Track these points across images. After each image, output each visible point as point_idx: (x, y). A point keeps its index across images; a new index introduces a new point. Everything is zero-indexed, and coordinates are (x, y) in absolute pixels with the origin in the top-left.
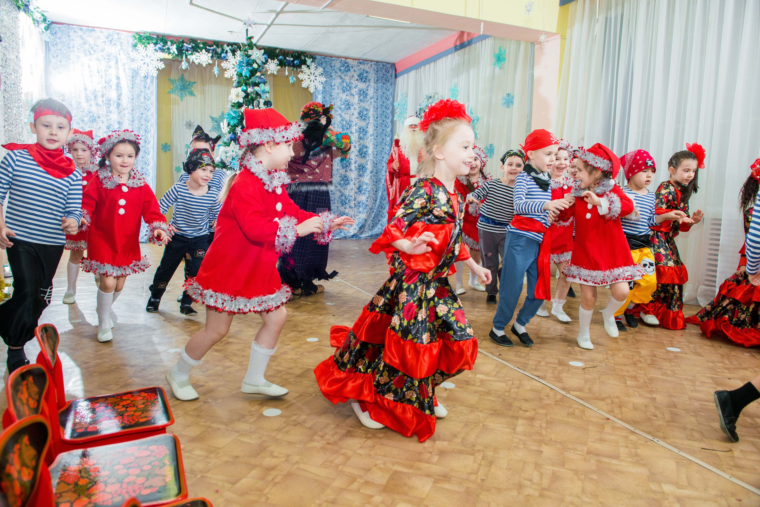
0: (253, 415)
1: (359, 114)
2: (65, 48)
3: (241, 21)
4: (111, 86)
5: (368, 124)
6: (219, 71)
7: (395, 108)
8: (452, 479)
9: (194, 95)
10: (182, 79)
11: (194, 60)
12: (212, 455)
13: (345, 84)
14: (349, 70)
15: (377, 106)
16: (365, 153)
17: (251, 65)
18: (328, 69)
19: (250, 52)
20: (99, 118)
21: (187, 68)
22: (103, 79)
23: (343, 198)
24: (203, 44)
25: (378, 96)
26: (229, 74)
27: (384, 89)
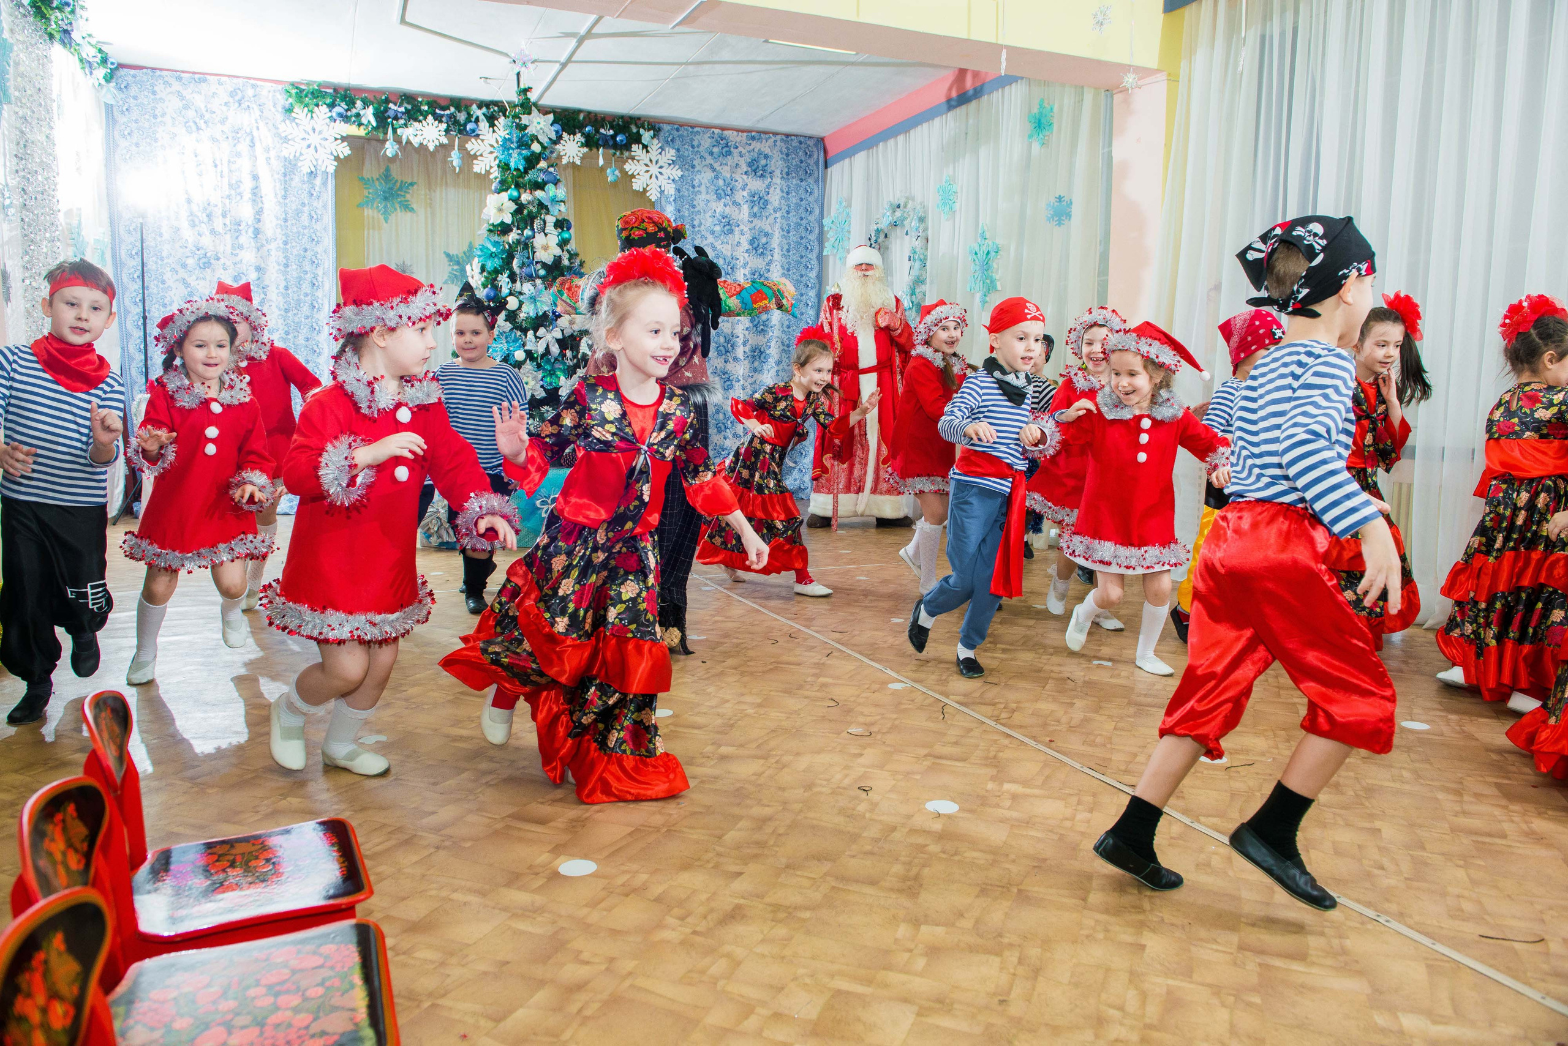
0: (537, 874)
1: (751, 242)
2: (147, 117)
3: (506, 55)
4: (241, 194)
5: (769, 264)
6: (462, 159)
7: (826, 229)
8: (955, 1006)
9: (412, 210)
10: (387, 176)
11: (411, 138)
12: (454, 960)
13: (721, 182)
14: (729, 153)
15: (789, 225)
16: (765, 323)
17: (528, 147)
18: (687, 151)
19: (525, 119)
20: (218, 259)
21: (397, 154)
22: (226, 180)
23: (721, 417)
24: (429, 104)
25: (789, 206)
26: (482, 165)
27: (801, 191)
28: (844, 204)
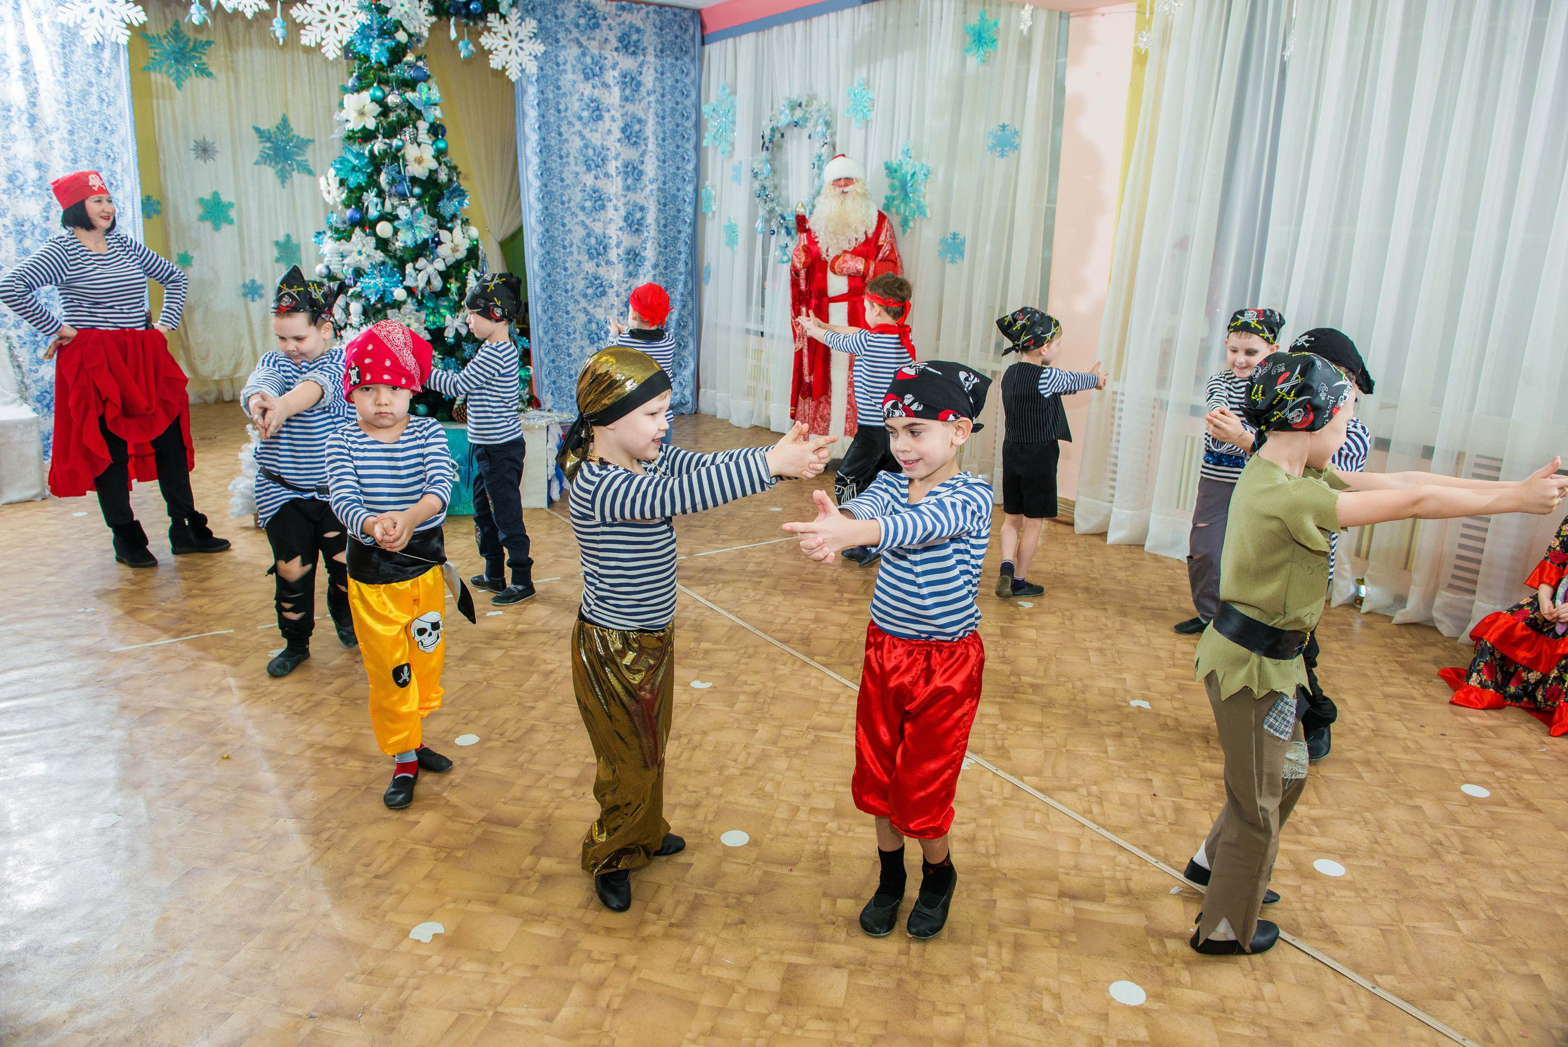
1: (623, 130)
4: (7, 71)
5: (643, 154)
6: (286, 28)
7: (706, 117)
9: (209, 75)
10: (176, 32)
11: (224, 3)
13: (588, 60)
14: (597, 26)
15: (664, 110)
16: (640, 222)
17: (391, 35)
18: (550, 22)
19: (385, 1)
21: (206, 22)
23: (594, 326)
25: (663, 88)
26: (311, 36)
27: (677, 72)
28: (728, 90)
